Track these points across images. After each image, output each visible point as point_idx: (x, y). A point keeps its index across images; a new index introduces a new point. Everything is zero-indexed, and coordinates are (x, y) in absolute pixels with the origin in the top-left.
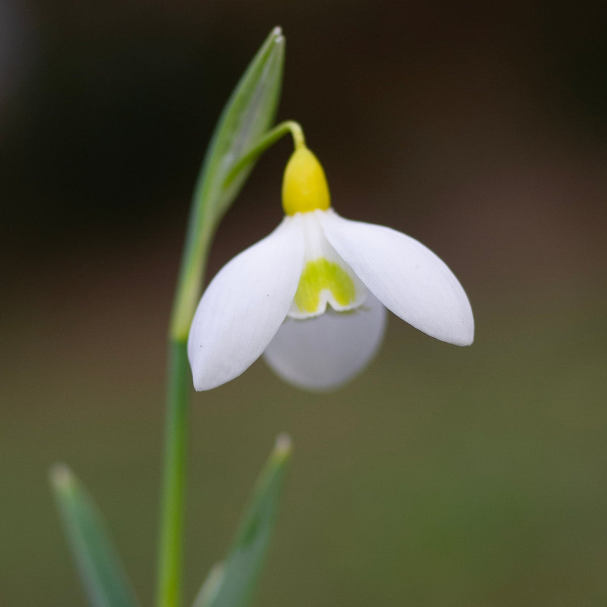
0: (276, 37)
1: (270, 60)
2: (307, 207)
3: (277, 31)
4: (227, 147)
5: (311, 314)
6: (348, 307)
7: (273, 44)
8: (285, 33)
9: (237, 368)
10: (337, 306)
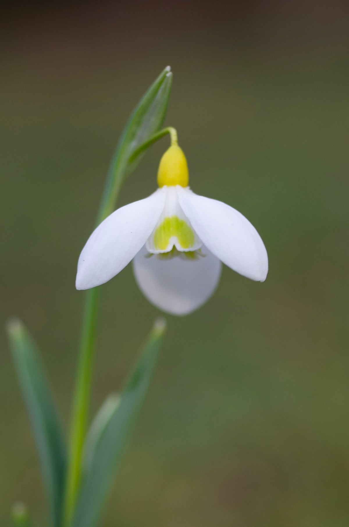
0: (167, 72)
1: (163, 86)
2: (172, 183)
3: (168, 68)
4: (133, 136)
5: (162, 251)
6: (187, 250)
7: (165, 77)
8: (172, 70)
9: (105, 277)
10: (180, 248)
